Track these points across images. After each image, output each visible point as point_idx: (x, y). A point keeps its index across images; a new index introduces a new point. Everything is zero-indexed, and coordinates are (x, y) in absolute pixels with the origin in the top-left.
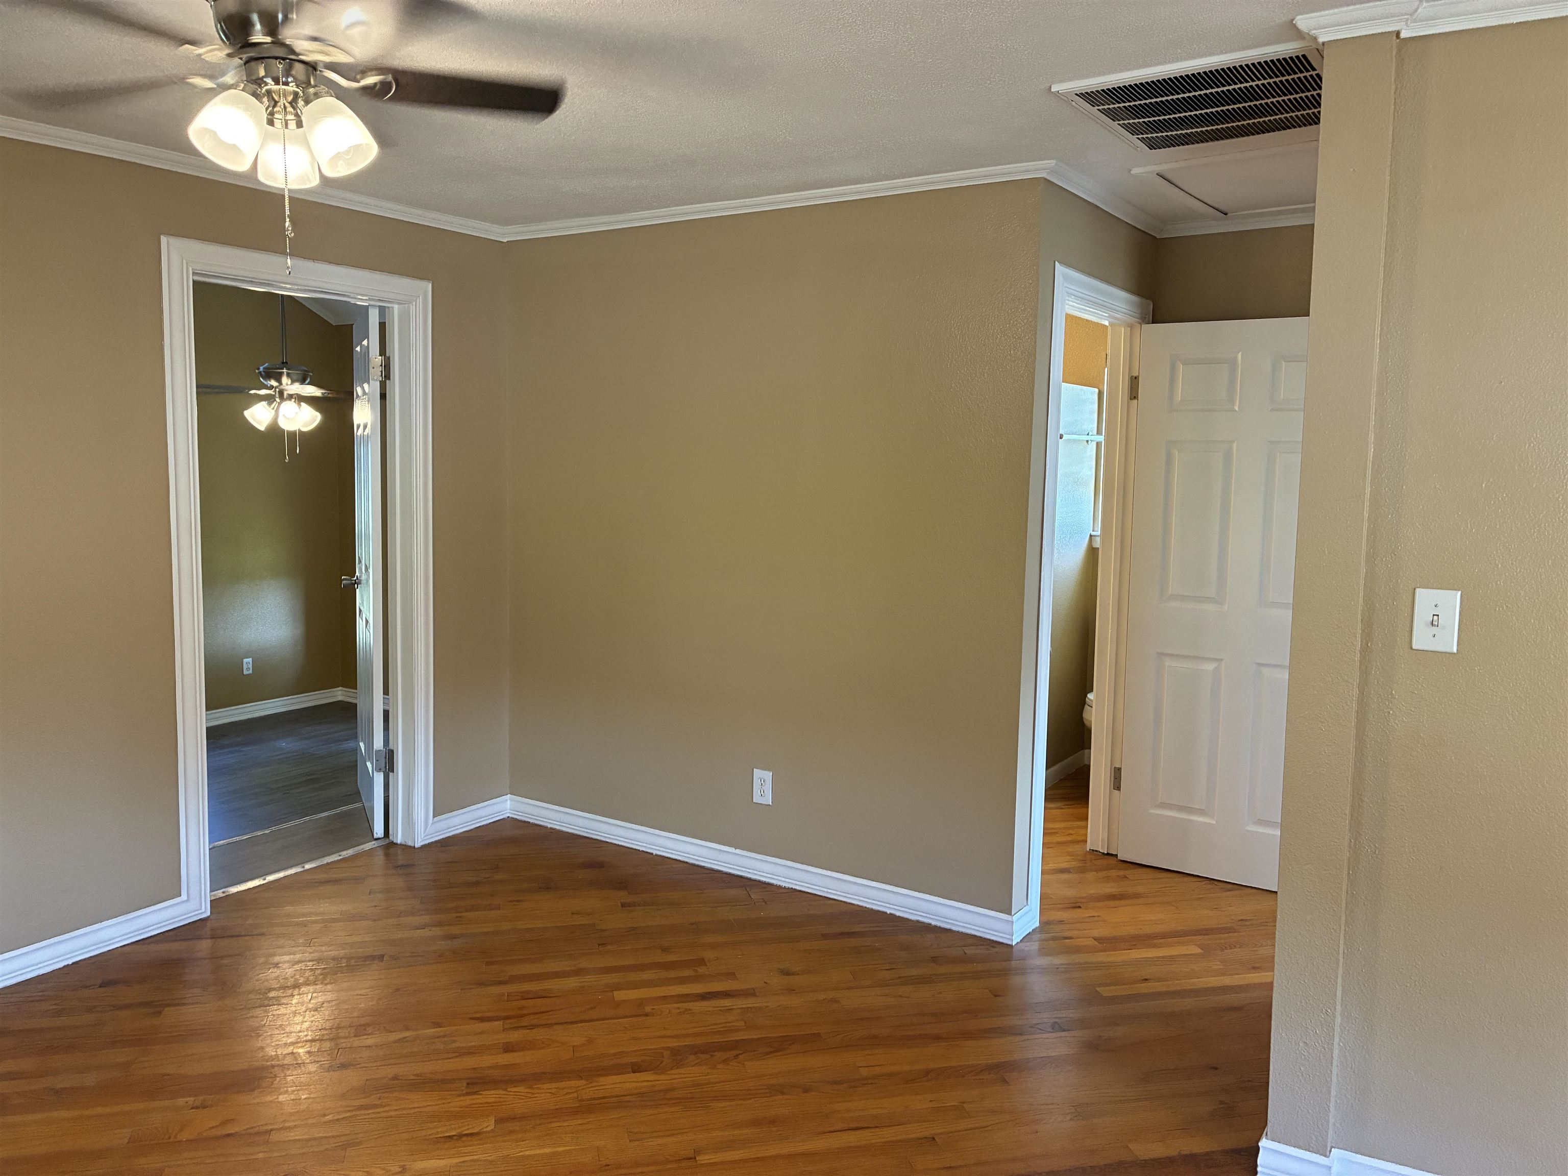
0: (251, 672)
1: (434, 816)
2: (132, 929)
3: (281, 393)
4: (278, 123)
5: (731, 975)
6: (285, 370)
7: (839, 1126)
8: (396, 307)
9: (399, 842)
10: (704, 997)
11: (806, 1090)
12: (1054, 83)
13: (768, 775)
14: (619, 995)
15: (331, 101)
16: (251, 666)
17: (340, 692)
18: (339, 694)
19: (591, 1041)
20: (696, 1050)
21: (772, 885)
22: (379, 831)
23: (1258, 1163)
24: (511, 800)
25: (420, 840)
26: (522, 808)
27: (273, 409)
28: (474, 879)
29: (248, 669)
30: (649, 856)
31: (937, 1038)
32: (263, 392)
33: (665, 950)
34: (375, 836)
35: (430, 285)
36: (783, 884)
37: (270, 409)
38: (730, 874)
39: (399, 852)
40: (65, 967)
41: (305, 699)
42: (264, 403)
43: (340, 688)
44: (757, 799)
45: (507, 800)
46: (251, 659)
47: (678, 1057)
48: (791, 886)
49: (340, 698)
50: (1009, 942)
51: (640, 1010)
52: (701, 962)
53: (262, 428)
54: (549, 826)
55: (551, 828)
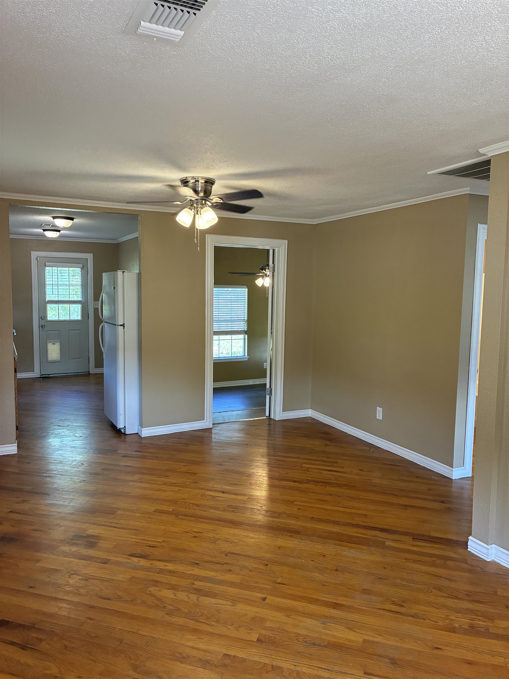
1: (283, 411)
2: (191, 427)
3: (266, 274)
4: (199, 214)
5: (343, 467)
6: (267, 267)
7: (341, 506)
8: (277, 249)
9: (272, 418)
10: (329, 471)
11: (339, 497)
12: (428, 172)
13: (381, 409)
14: (304, 465)
15: (208, 208)
19: (287, 473)
20: (314, 481)
21: (381, 448)
22: (267, 414)
23: (468, 544)
24: (311, 410)
25: (278, 418)
26: (314, 414)
28: (286, 431)
30: (347, 434)
31: (395, 495)
32: (261, 274)
33: (328, 458)
34: (266, 415)
35: (287, 241)
36: (385, 449)
38: (369, 443)
39: (272, 421)
40: (173, 433)
42: (261, 278)
44: (378, 417)
45: (309, 411)
47: (308, 482)
48: (387, 449)
50: (452, 478)
51: (308, 470)
52: (336, 463)
53: (260, 286)
54: (321, 421)
55: (321, 422)
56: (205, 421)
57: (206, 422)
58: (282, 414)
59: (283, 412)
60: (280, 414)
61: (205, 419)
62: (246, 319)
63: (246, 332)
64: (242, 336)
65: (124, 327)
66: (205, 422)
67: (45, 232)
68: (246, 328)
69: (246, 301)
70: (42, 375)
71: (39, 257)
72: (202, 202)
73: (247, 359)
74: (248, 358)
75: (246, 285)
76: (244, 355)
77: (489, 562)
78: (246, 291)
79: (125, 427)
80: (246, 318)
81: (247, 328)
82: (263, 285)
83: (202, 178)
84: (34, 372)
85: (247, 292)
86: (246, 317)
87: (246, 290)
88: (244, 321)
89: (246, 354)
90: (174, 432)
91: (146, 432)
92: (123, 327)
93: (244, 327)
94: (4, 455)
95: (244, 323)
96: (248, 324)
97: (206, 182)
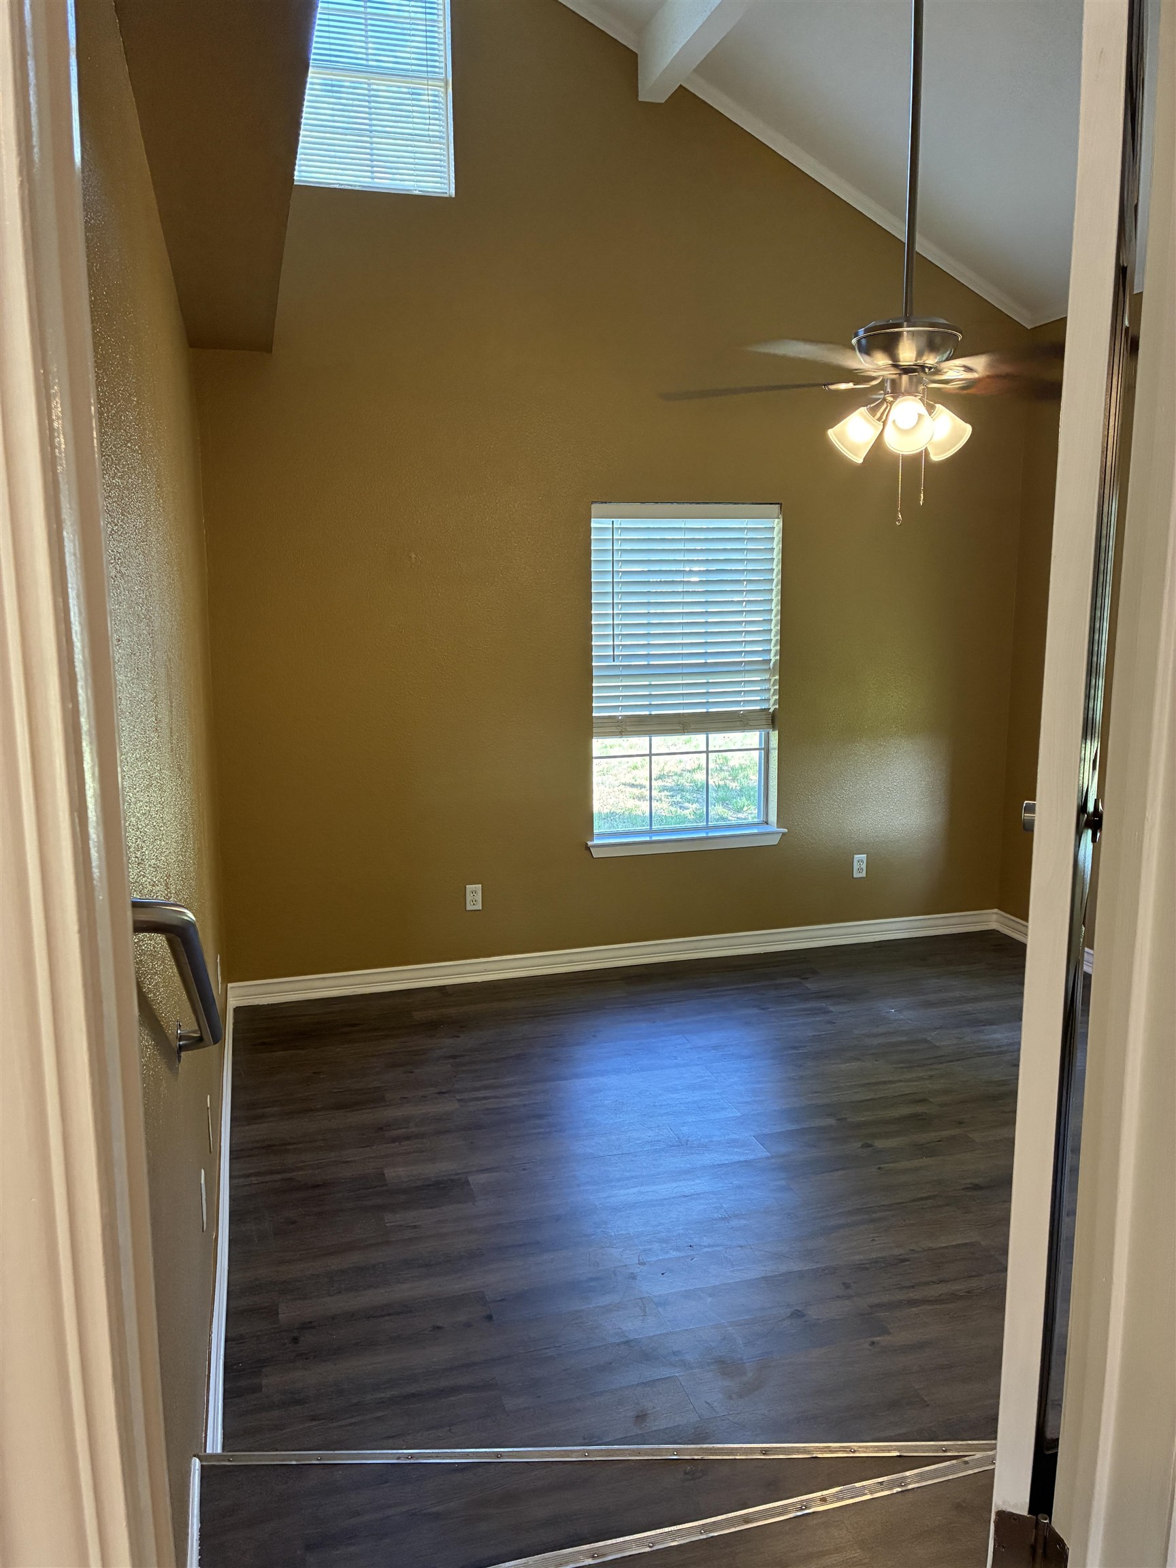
0: (863, 874)
16: (864, 866)
17: (995, 917)
18: (992, 920)
27: (879, 419)
29: (860, 870)
37: (874, 420)
41: (941, 922)
43: (996, 910)
46: (865, 855)
49: (994, 926)
53: (861, 459)
62: (774, 658)
63: (773, 720)
64: (752, 738)
68: (772, 701)
69: (776, 577)
73: (774, 841)
74: (784, 834)
75: (779, 504)
76: (762, 819)
78: (776, 530)
80: (773, 653)
81: (780, 701)
82: (879, 444)
85: (777, 535)
86: (775, 648)
87: (777, 524)
88: (767, 667)
89: (773, 818)
93: (766, 696)
95: (767, 677)
96: (781, 682)
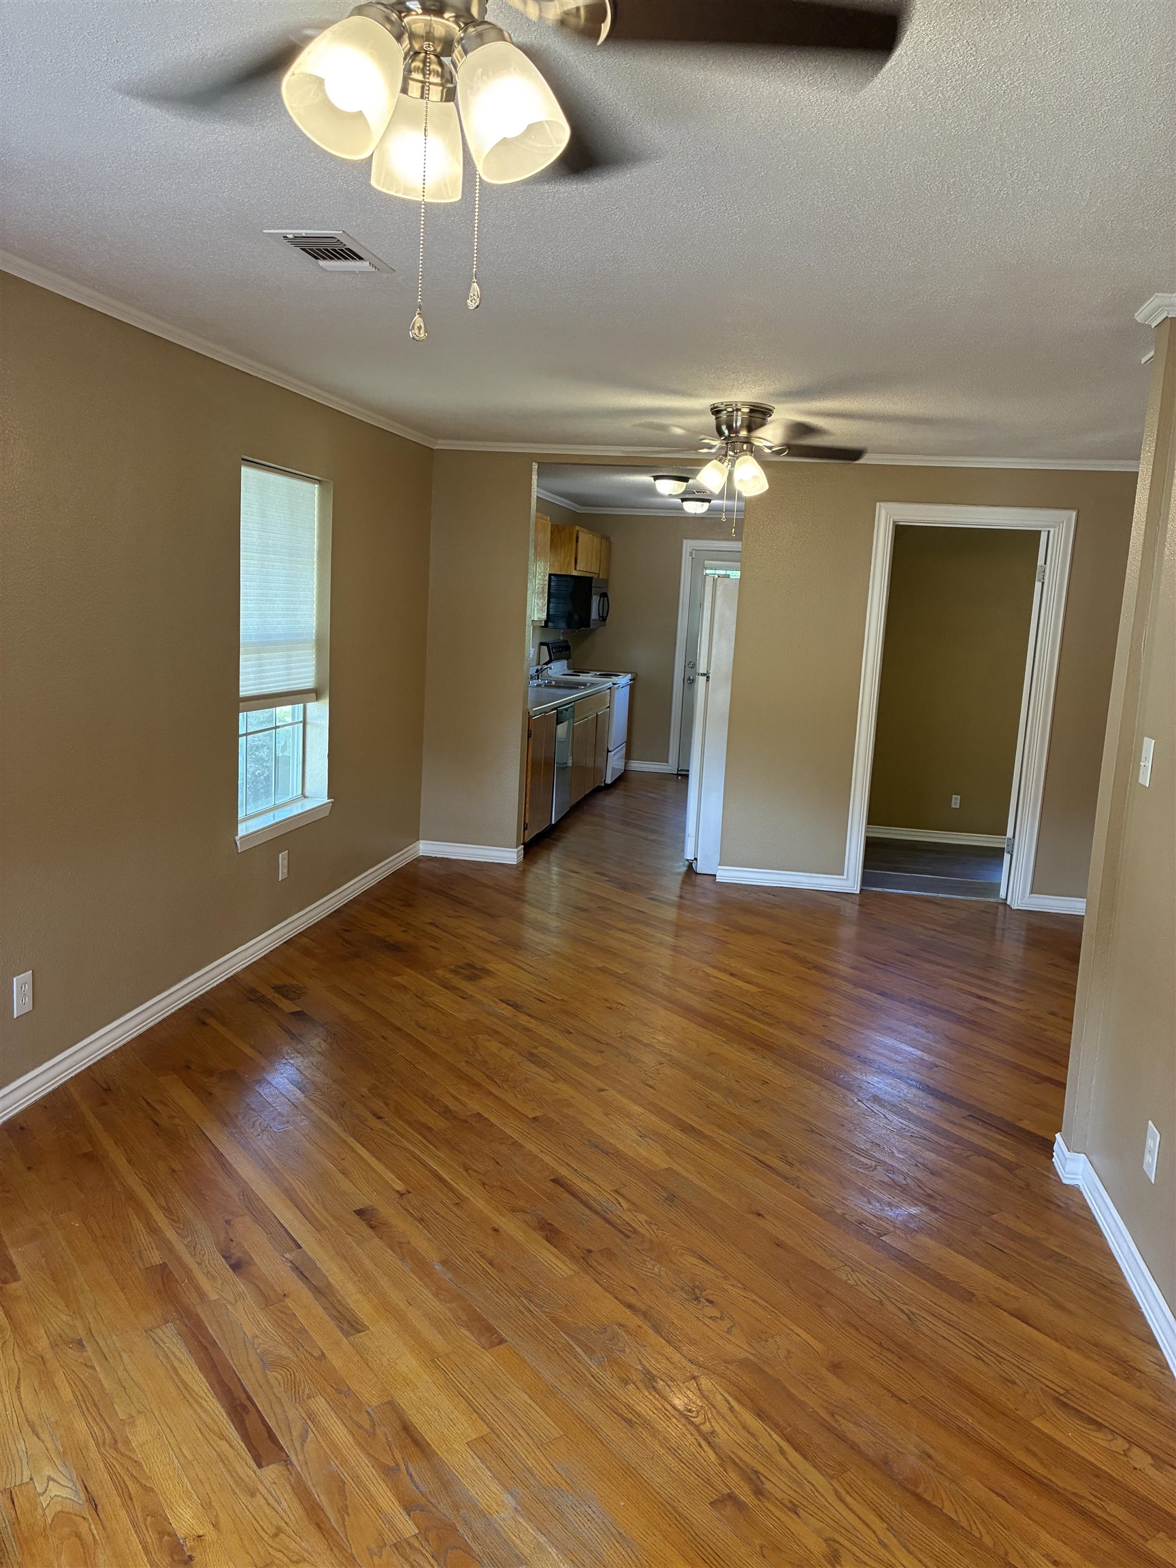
25: (1016, 905)
56: (845, 877)
57: (847, 879)
58: (1029, 897)
59: (1032, 895)
60: (1023, 897)
61: (845, 874)
65: (708, 677)
66: (844, 879)
67: (684, 503)
70: (681, 770)
71: (696, 550)
72: (743, 446)
77: (1065, 1184)
79: (696, 859)
83: (744, 404)
84: (667, 763)
90: (779, 886)
91: (726, 875)
92: (705, 677)
94: (498, 863)
97: (752, 411)
